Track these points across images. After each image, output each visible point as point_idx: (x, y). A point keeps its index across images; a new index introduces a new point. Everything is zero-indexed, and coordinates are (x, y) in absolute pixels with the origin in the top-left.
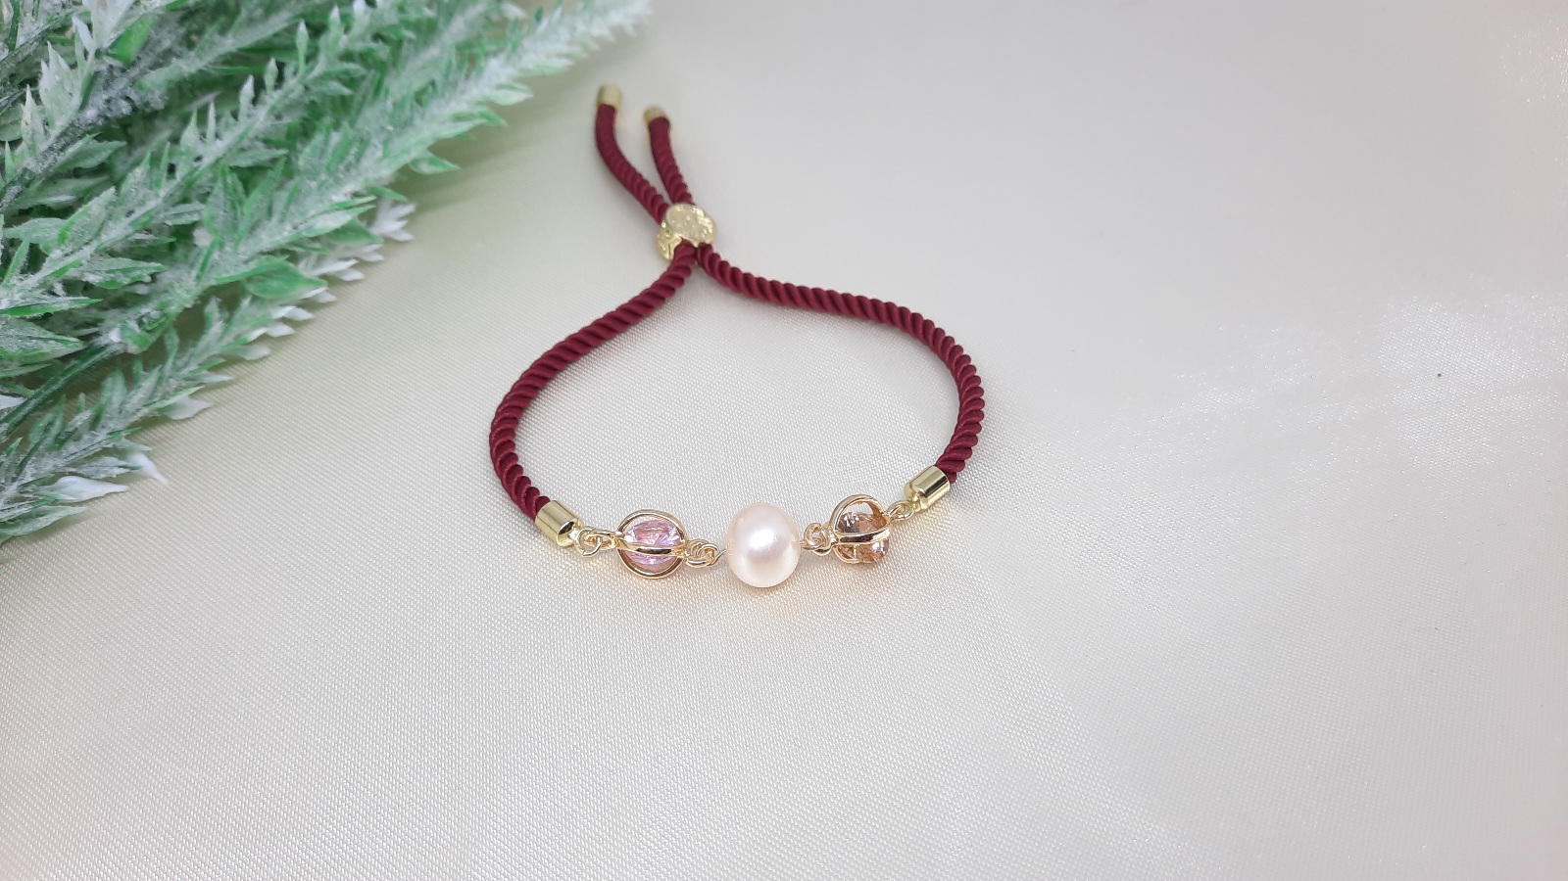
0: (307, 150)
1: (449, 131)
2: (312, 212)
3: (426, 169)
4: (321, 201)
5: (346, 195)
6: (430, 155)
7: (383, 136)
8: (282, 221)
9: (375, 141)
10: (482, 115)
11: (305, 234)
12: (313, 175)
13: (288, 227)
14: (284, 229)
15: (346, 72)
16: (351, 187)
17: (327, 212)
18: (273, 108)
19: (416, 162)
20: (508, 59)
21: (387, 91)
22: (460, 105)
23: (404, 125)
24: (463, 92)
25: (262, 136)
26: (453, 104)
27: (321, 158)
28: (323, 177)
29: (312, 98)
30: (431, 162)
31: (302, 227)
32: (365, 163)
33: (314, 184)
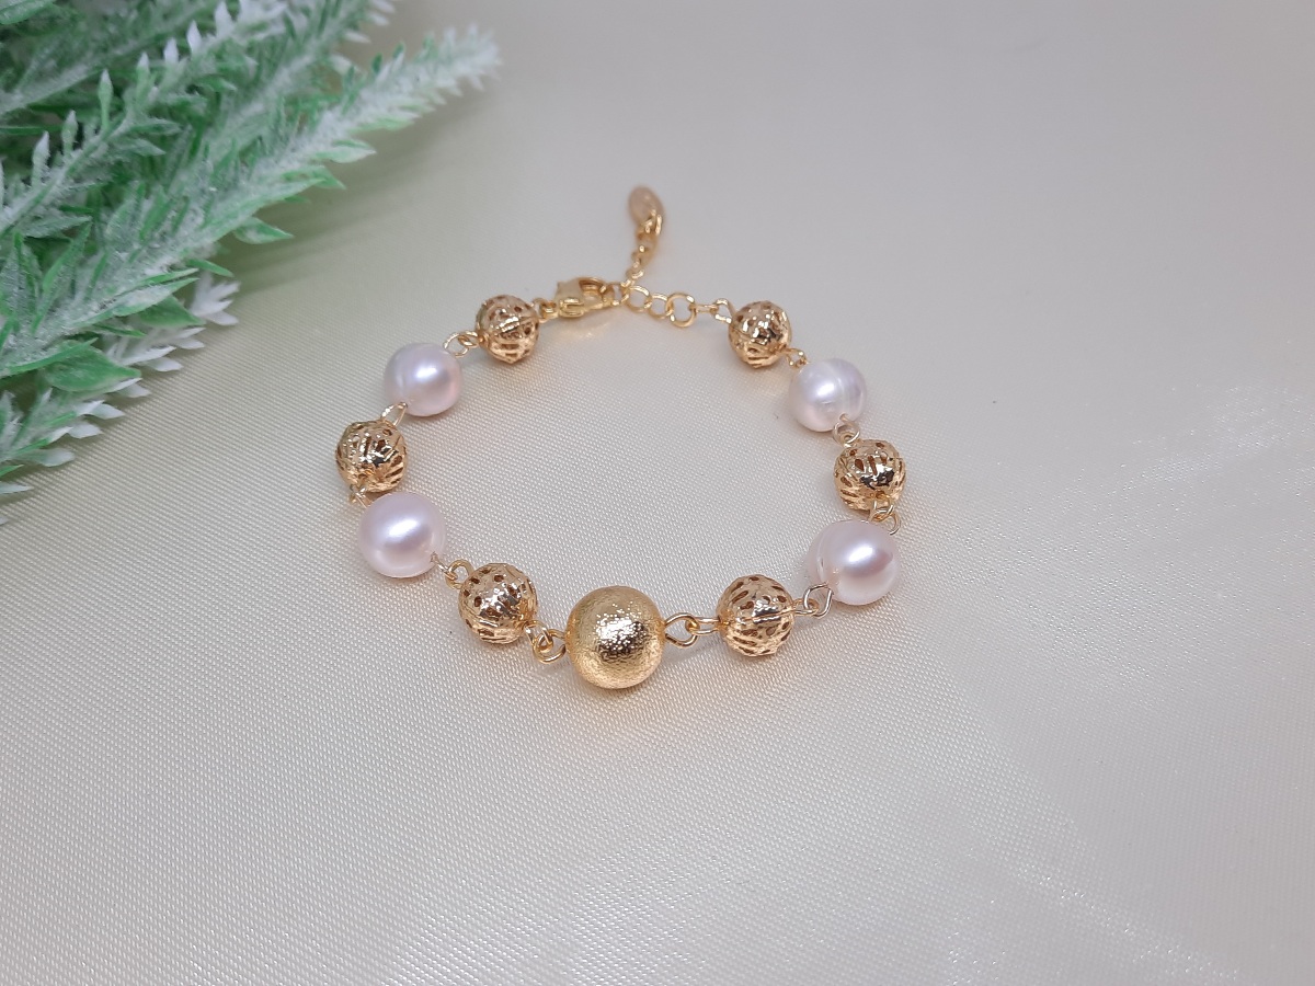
0: (116, 216)
1: (279, 193)
2: (123, 289)
3: (254, 237)
4: (133, 276)
5: (161, 268)
6: (258, 221)
7: (203, 201)
8: (87, 299)
9: (194, 205)
10: (316, 176)
11: (115, 313)
12: (123, 245)
13: (95, 306)
14: (90, 309)
15: (158, 128)
16: (167, 259)
17: (139, 288)
18: (72, 170)
19: (242, 229)
20: (344, 112)
21: (206, 149)
22: (291, 163)
23: (228, 188)
24: (293, 150)
25: (59, 202)
26: (283, 163)
27: (131, 225)
28: (136, 246)
29: (118, 157)
30: (260, 230)
31: (111, 306)
32: (183, 231)
33: (124, 256)
